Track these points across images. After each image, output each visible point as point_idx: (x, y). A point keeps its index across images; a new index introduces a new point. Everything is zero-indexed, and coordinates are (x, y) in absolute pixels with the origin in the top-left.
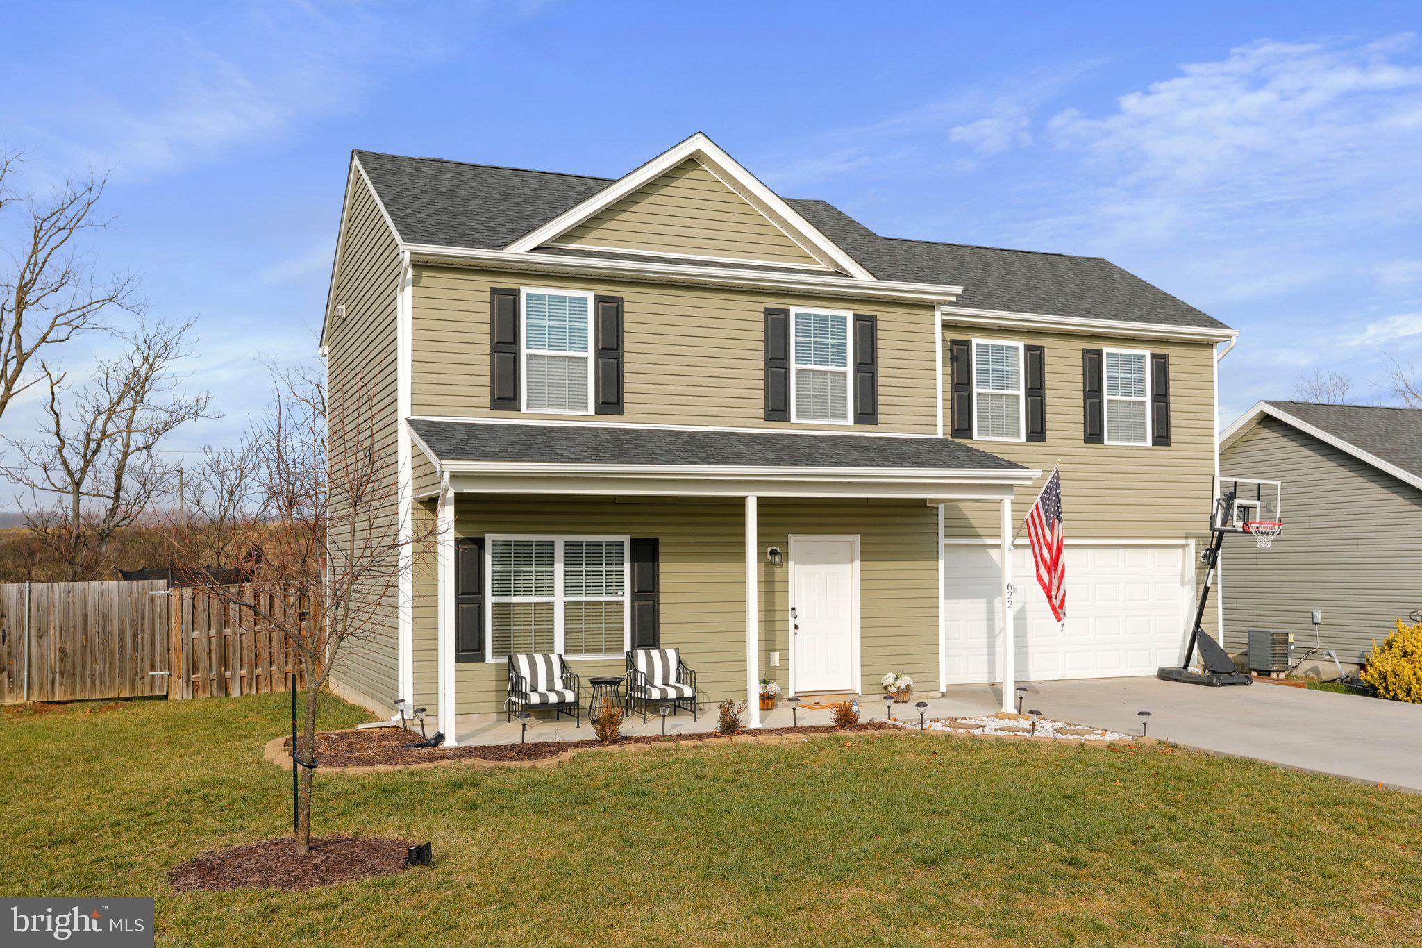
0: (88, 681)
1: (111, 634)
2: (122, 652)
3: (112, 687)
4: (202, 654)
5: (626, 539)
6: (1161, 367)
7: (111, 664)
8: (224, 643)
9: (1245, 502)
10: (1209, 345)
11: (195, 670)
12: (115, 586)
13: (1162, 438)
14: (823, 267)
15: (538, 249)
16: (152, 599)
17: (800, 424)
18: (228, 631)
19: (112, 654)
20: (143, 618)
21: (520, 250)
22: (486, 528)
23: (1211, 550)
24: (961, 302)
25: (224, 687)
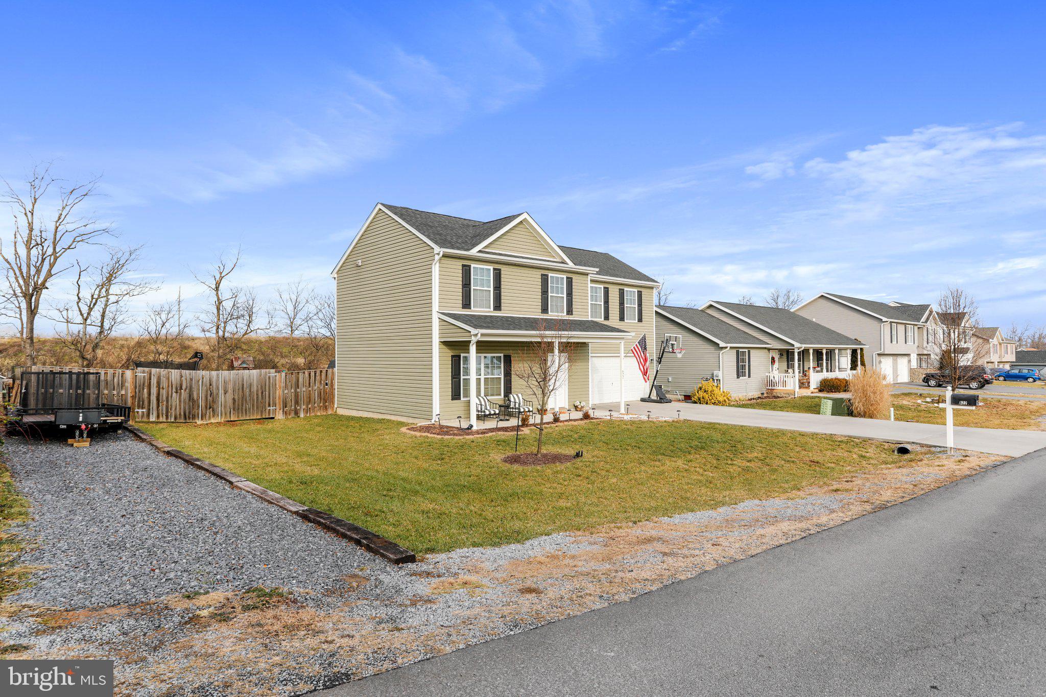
0: (244, 412)
1: (253, 392)
2: (257, 400)
3: (253, 414)
4: (288, 400)
5: (502, 355)
6: (640, 294)
7: (253, 405)
8: (297, 395)
9: (672, 342)
10: (652, 288)
11: (286, 407)
12: (255, 372)
13: (640, 320)
14: (558, 260)
15: (480, 251)
16: (269, 378)
17: (552, 315)
18: (298, 390)
19: (253, 400)
20: (265, 385)
21: (474, 252)
22: (461, 351)
23: (659, 358)
24: (598, 273)
25: (297, 413)
